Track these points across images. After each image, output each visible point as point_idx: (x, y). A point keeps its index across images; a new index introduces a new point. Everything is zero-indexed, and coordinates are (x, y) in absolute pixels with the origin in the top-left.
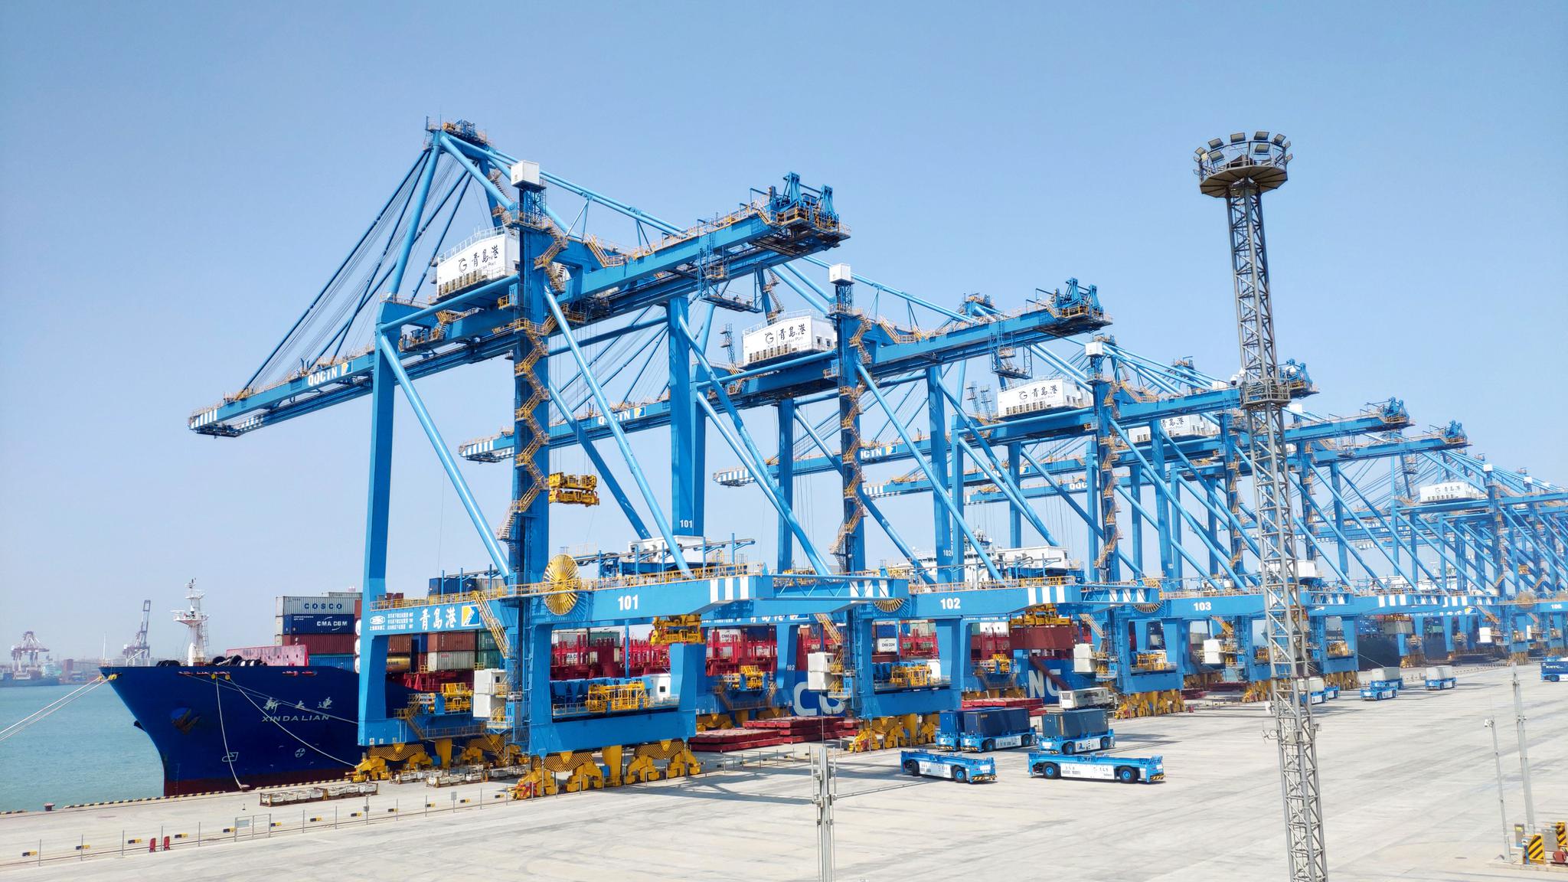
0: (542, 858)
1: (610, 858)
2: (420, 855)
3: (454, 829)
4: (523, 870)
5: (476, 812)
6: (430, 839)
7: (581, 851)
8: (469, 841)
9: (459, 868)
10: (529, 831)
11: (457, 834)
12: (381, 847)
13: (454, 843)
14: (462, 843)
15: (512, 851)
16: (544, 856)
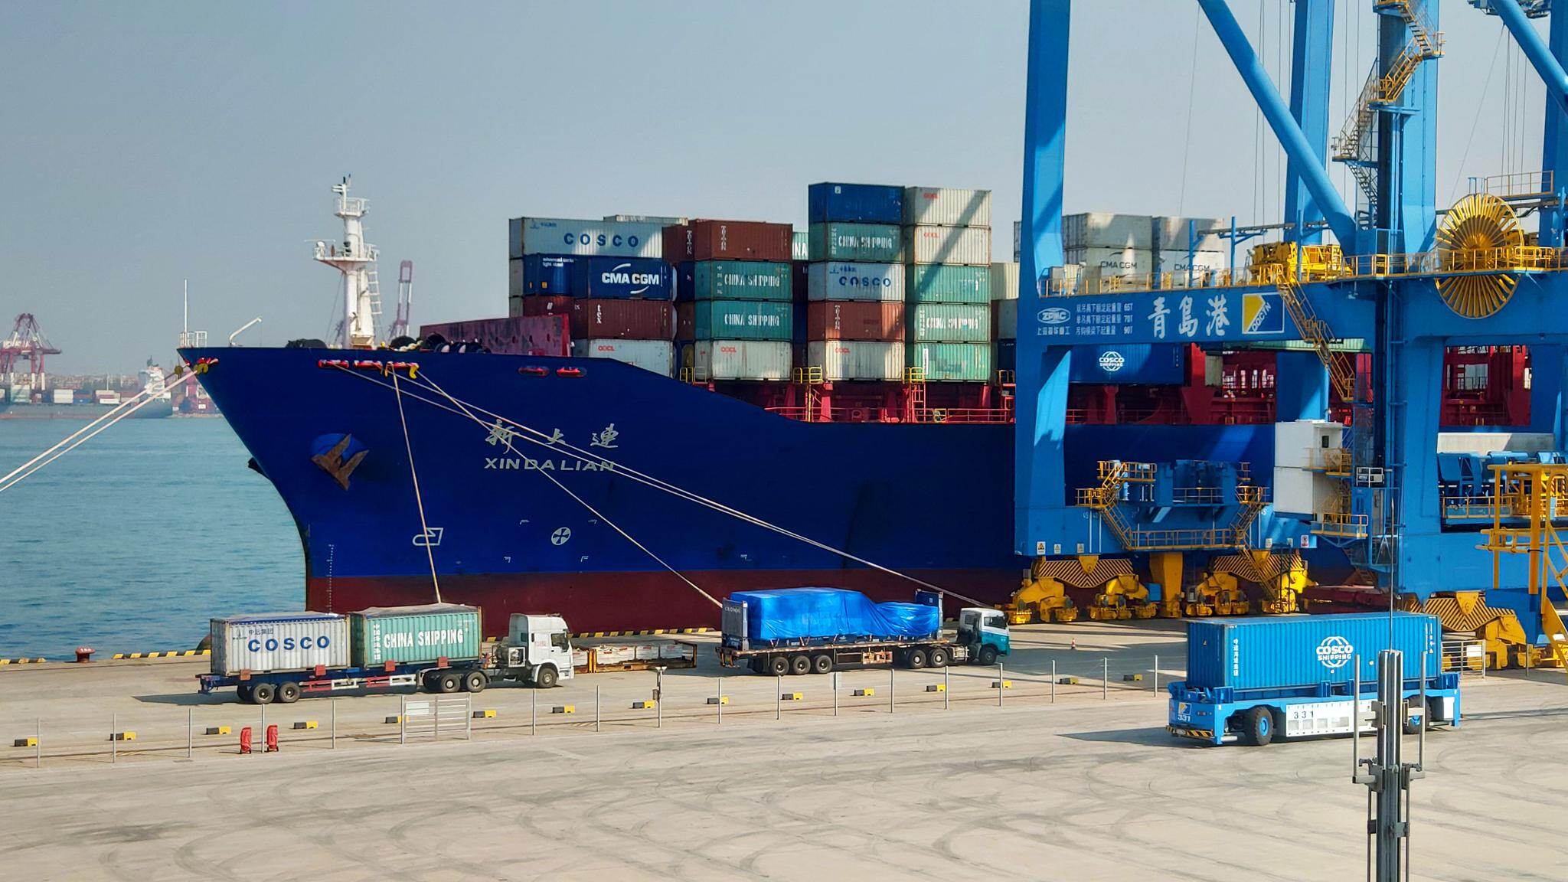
0: (991, 827)
1: (1130, 840)
2: (745, 799)
3: (827, 750)
4: (941, 848)
5: (879, 719)
6: (775, 765)
7: (1073, 819)
8: (847, 777)
9: (814, 831)
10: (978, 767)
11: (831, 761)
12: (674, 777)
13: (821, 779)
14: (836, 779)
15: (932, 805)
16: (993, 823)
